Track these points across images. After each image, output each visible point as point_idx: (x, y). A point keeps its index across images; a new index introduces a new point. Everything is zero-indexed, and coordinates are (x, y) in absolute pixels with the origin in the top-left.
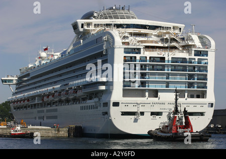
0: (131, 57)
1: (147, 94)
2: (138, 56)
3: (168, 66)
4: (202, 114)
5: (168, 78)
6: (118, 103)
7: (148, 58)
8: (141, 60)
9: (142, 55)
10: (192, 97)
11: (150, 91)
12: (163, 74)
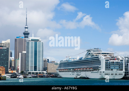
1: (110, 70)
7: (110, 62)
10: (120, 70)
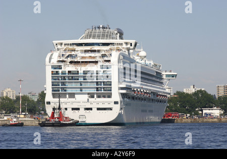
0: (57, 72)
1: (67, 96)
2: (60, 71)
3: (81, 76)
4: (111, 109)
5: (81, 85)
6: (50, 102)
7: (67, 72)
8: (62, 73)
9: (63, 70)
10: (99, 97)
11: (69, 94)
12: (78, 82)
